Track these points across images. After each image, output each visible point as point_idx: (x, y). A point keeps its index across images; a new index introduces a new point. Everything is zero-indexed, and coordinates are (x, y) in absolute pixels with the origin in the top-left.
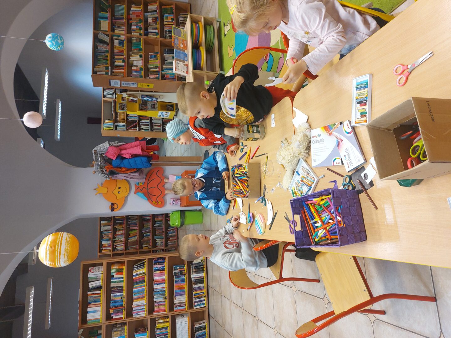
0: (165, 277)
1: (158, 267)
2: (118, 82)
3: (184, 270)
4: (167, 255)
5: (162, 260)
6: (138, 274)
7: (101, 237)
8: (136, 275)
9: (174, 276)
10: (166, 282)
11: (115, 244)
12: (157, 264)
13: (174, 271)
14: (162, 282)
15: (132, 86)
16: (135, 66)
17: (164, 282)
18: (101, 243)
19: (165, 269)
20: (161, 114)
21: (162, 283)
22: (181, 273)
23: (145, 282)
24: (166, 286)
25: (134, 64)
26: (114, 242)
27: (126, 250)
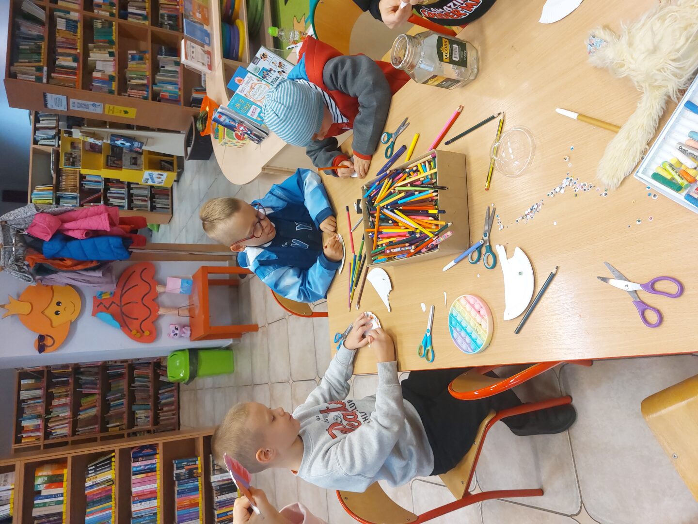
0: (157, 485)
1: (140, 466)
2: (64, 98)
3: (197, 468)
4: (160, 441)
5: (149, 451)
6: (98, 483)
7: (20, 413)
8: (91, 487)
9: (177, 482)
10: (159, 494)
11: (50, 425)
12: (140, 459)
13: (176, 472)
14: (150, 496)
15: (91, 109)
16: (98, 71)
17: (153, 495)
18: (18, 423)
19: (155, 468)
20: (149, 177)
21: (149, 499)
22: (191, 475)
23: (113, 499)
24: (159, 504)
25: (97, 68)
26: (47, 421)
27: (72, 436)
